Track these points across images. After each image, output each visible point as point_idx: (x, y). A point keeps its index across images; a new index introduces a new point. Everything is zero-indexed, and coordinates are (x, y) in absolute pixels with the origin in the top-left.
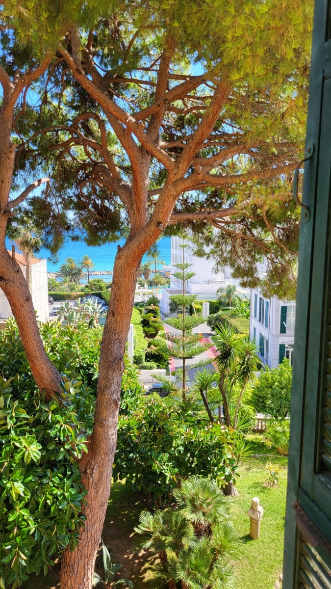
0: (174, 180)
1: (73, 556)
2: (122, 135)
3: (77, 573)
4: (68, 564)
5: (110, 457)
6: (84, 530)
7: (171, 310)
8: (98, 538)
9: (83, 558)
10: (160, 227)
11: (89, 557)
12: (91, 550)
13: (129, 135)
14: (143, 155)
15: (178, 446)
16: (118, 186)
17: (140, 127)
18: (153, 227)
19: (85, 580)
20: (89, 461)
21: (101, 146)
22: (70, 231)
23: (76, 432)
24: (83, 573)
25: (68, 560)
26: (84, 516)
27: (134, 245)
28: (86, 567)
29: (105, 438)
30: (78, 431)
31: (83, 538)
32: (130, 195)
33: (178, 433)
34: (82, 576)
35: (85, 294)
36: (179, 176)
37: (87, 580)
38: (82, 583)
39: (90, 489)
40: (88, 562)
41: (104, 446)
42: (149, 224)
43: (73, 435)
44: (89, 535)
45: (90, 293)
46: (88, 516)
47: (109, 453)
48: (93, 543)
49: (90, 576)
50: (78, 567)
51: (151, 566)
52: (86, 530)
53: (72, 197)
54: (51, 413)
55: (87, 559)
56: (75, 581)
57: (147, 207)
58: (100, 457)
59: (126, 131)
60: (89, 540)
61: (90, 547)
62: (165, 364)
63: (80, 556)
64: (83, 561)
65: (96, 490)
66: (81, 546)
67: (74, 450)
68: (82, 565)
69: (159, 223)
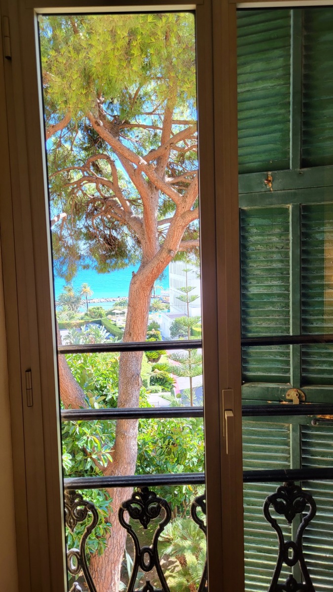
0: (182, 213)
1: (101, 563)
2: (133, 174)
3: (105, 579)
4: (96, 570)
5: (132, 466)
6: (110, 536)
7: (172, 334)
8: (123, 544)
9: (110, 563)
10: (171, 254)
11: (115, 563)
12: (117, 556)
13: (139, 174)
14: (152, 190)
15: (192, 458)
16: (130, 218)
17: (151, 168)
18: (164, 255)
19: (112, 585)
20: (113, 471)
21: (113, 183)
22: (81, 261)
23: (101, 442)
24: (110, 578)
25: (96, 566)
26: (110, 523)
27: (147, 271)
28: (113, 572)
29: (127, 448)
30: (103, 442)
31: (109, 544)
32: (142, 227)
33: (191, 445)
34: (110, 581)
35: (85, 322)
36: (187, 209)
37: (114, 584)
38: (110, 588)
39: (114, 497)
40: (114, 567)
41: (126, 456)
42: (161, 252)
43: (99, 445)
44: (115, 542)
45: (90, 321)
46: (113, 523)
47: (131, 462)
48: (119, 549)
49: (116, 581)
50: (105, 572)
51: (171, 574)
52: (112, 536)
53: (81, 228)
54: (78, 426)
55: (113, 565)
56: (103, 586)
57: (157, 236)
58: (123, 467)
59: (137, 171)
60: (115, 546)
61: (116, 553)
62: (170, 387)
63: (107, 562)
64: (110, 566)
65: (120, 498)
66: (108, 552)
67: (99, 459)
68: (109, 570)
69: (170, 251)
